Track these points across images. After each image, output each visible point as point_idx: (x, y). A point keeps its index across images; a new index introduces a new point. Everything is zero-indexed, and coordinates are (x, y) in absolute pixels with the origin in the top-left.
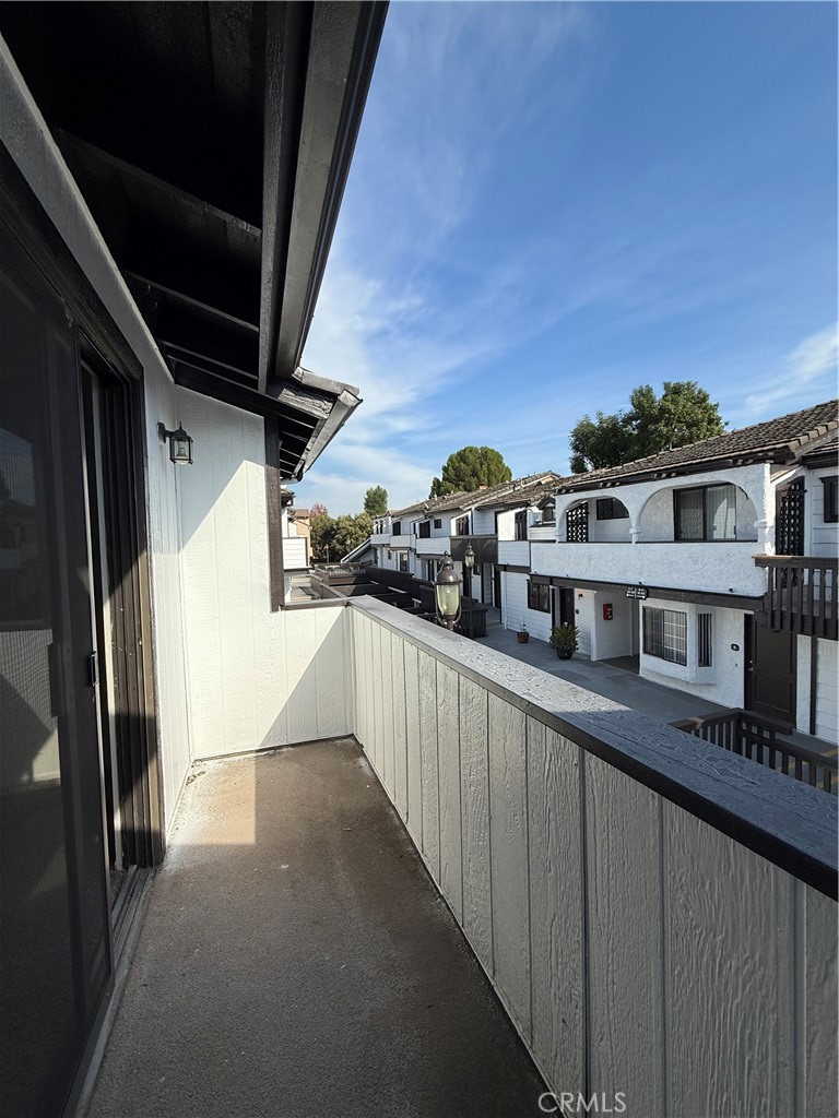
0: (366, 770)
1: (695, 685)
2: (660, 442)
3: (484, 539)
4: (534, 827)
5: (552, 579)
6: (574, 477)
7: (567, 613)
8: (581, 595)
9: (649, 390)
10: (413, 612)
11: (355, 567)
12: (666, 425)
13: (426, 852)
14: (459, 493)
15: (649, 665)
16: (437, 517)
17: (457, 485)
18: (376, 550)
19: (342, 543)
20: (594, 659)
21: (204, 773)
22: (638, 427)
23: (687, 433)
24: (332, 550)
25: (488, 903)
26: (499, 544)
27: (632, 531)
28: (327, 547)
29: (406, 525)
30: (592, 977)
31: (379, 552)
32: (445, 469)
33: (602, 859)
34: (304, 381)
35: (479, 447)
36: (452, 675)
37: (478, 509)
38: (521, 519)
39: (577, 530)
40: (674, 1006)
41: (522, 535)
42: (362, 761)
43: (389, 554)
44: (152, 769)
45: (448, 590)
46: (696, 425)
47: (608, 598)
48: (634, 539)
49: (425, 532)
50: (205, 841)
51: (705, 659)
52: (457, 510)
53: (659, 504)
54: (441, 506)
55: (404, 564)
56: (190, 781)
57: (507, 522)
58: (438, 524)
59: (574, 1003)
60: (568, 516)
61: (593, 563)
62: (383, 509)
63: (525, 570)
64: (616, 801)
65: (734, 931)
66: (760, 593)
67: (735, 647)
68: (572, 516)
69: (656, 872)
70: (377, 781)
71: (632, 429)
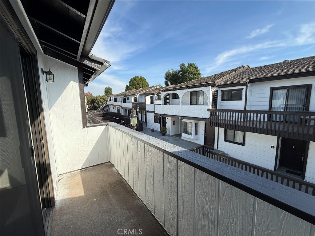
0: (115, 170)
1: (194, 140)
2: (187, 78)
3: (142, 104)
4: (165, 178)
5: (160, 115)
6: (166, 87)
7: (164, 123)
8: (168, 119)
9: (184, 64)
10: (122, 125)
11: (102, 111)
12: (188, 74)
13: (135, 189)
14: (134, 90)
15: (184, 135)
16: (128, 97)
17: (133, 87)
18: (109, 106)
19: (98, 104)
20: (171, 135)
21: (63, 178)
22: (181, 74)
23: (193, 76)
24: (95, 106)
25: (153, 198)
26: (146, 105)
27: (180, 102)
28: (93, 105)
29: (119, 99)
30: (179, 208)
31: (110, 107)
32: (130, 82)
33: (182, 183)
34: (92, 58)
35: (139, 76)
36: (143, 144)
37: (140, 95)
38: (152, 98)
39: (167, 101)
40: (196, 209)
41: (152, 103)
42: (114, 168)
43: (113, 107)
44: (49, 179)
45: (134, 119)
46: (195, 75)
47: (174, 119)
48: (181, 104)
49: (124, 101)
50: (67, 197)
51: (196, 134)
52: (134, 95)
53: (187, 95)
54: (129, 94)
55: (118, 110)
56: (59, 181)
57: (148, 99)
58: (128, 99)
59: (175, 214)
60: (164, 98)
61: (171, 110)
62: (111, 94)
63: (154, 112)
64: (185, 170)
65: (208, 192)
66: (208, 117)
67: (203, 130)
68: (165, 98)
69: (193, 183)
70: (119, 173)
71: (180, 74)
